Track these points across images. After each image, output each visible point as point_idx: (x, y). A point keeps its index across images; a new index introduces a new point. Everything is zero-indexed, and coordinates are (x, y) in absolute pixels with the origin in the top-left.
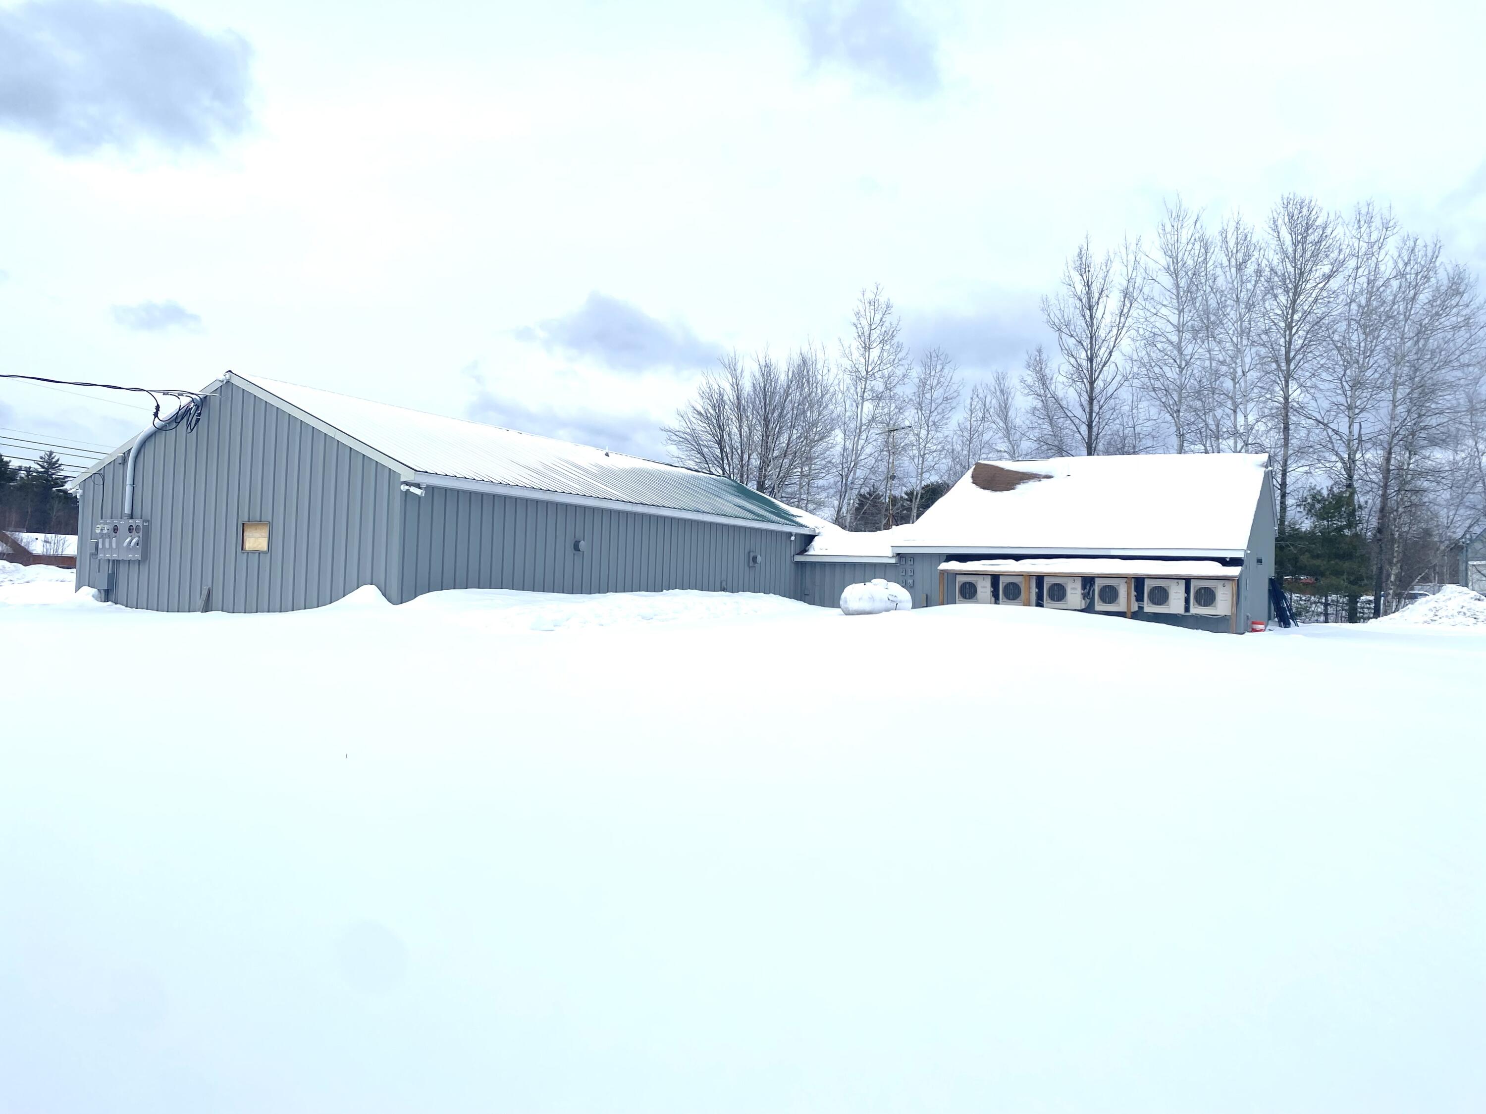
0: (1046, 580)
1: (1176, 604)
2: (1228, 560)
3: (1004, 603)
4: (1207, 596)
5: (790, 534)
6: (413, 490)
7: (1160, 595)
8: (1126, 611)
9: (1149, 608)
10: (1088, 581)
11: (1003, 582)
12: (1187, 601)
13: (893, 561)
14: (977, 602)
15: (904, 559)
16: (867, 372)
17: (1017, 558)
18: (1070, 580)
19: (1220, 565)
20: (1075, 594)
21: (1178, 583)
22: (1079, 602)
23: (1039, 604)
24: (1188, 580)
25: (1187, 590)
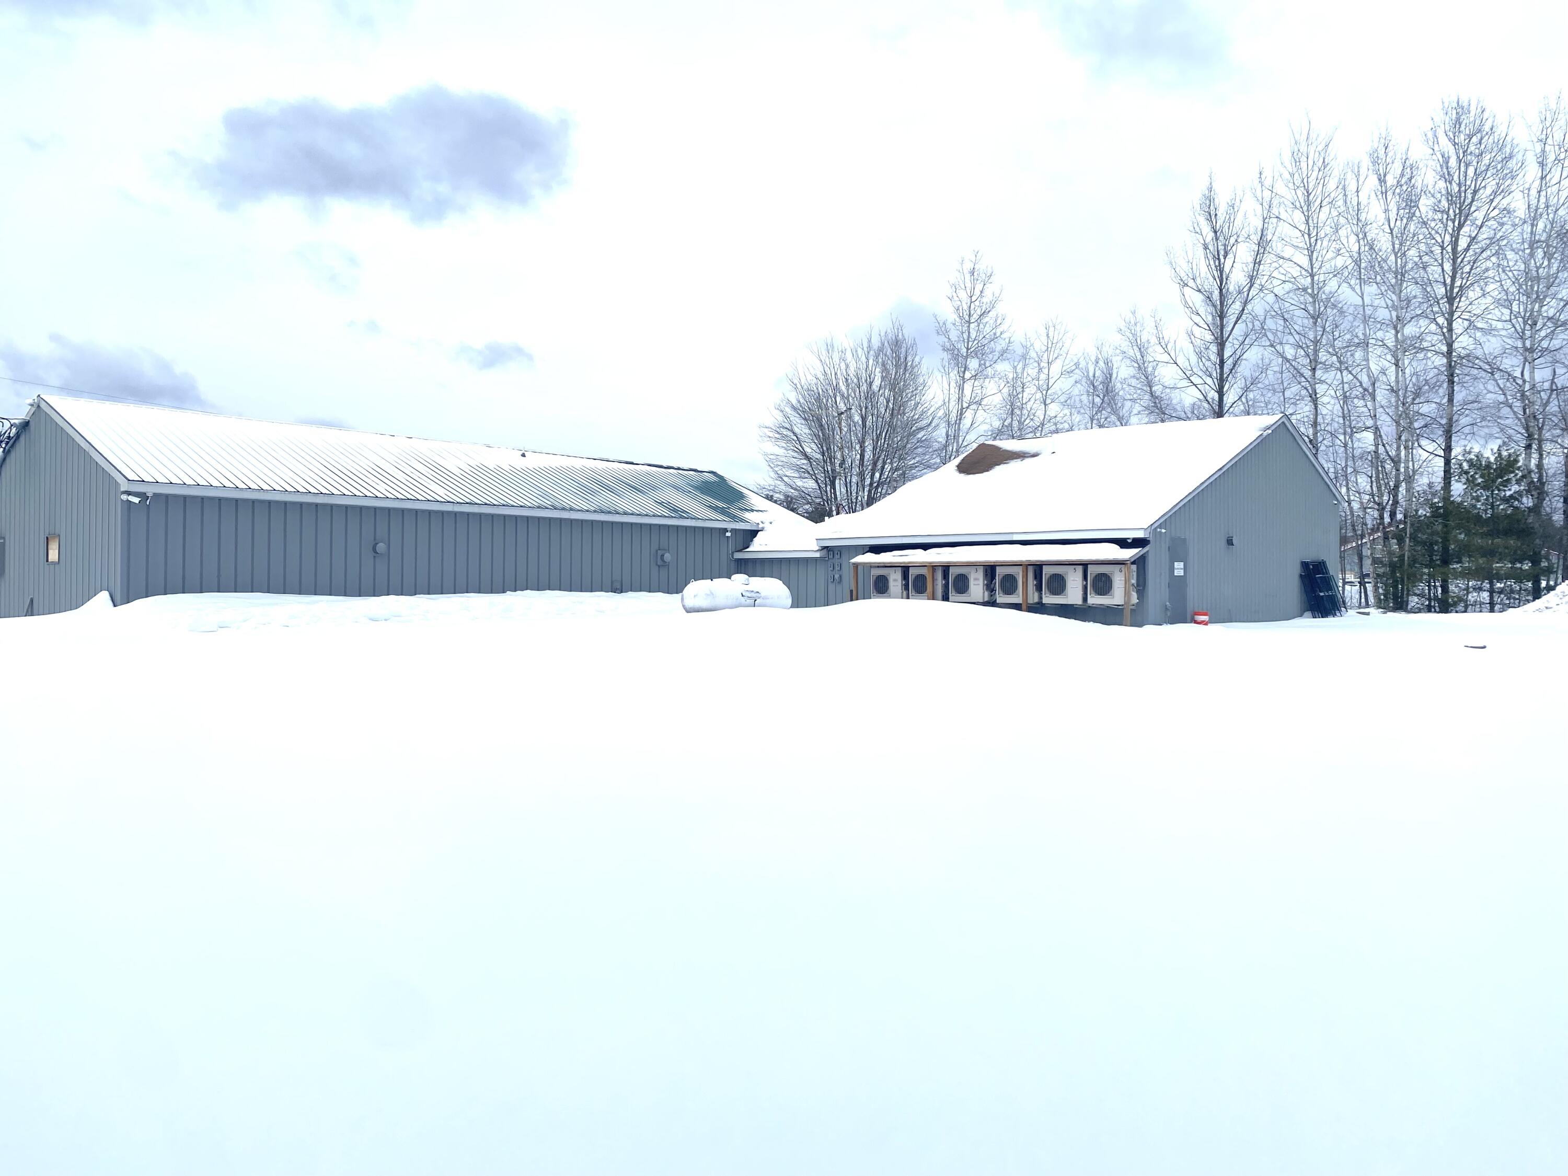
0: (952, 570)
1: (1073, 595)
2: (1129, 541)
3: (914, 597)
4: (1103, 584)
5: (726, 530)
6: (131, 498)
7: (1058, 584)
8: (1021, 602)
9: (1048, 599)
10: (990, 570)
11: (913, 572)
12: (1085, 588)
13: (818, 555)
14: (889, 597)
15: (832, 552)
16: (968, 349)
17: (925, 547)
18: (973, 569)
19: (1118, 547)
20: (977, 587)
21: (1075, 569)
22: (981, 594)
23: (946, 598)
24: (1085, 565)
25: (1085, 577)
